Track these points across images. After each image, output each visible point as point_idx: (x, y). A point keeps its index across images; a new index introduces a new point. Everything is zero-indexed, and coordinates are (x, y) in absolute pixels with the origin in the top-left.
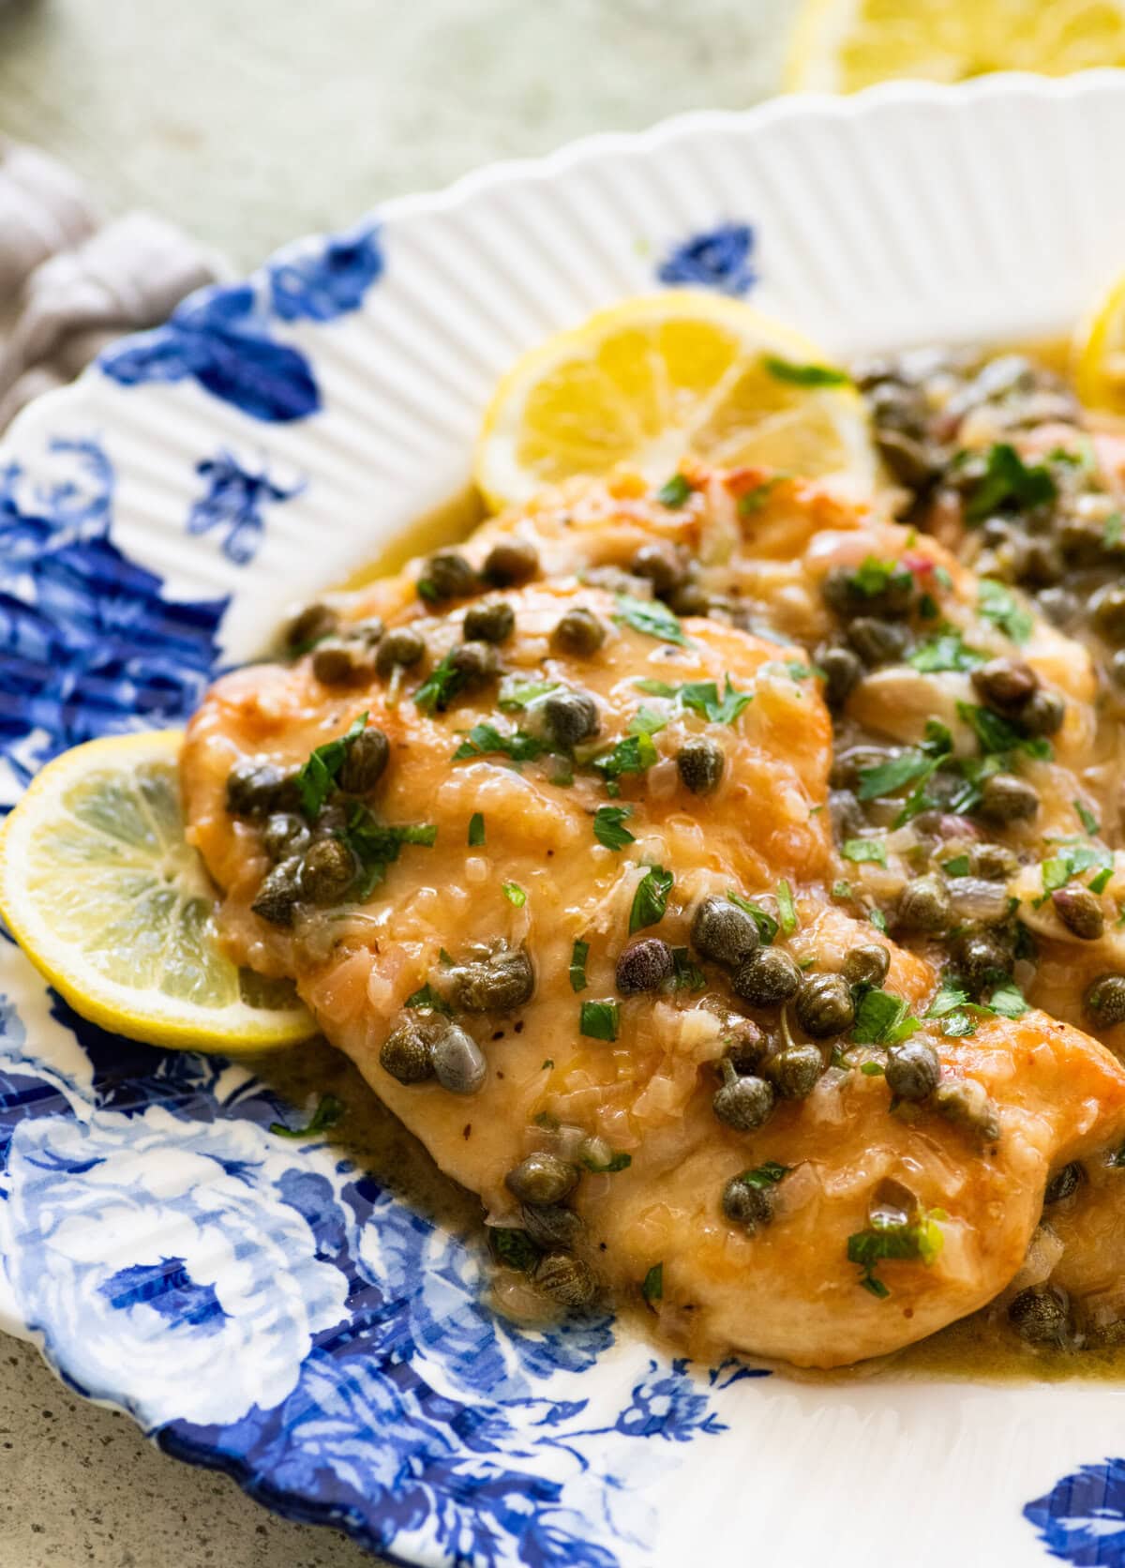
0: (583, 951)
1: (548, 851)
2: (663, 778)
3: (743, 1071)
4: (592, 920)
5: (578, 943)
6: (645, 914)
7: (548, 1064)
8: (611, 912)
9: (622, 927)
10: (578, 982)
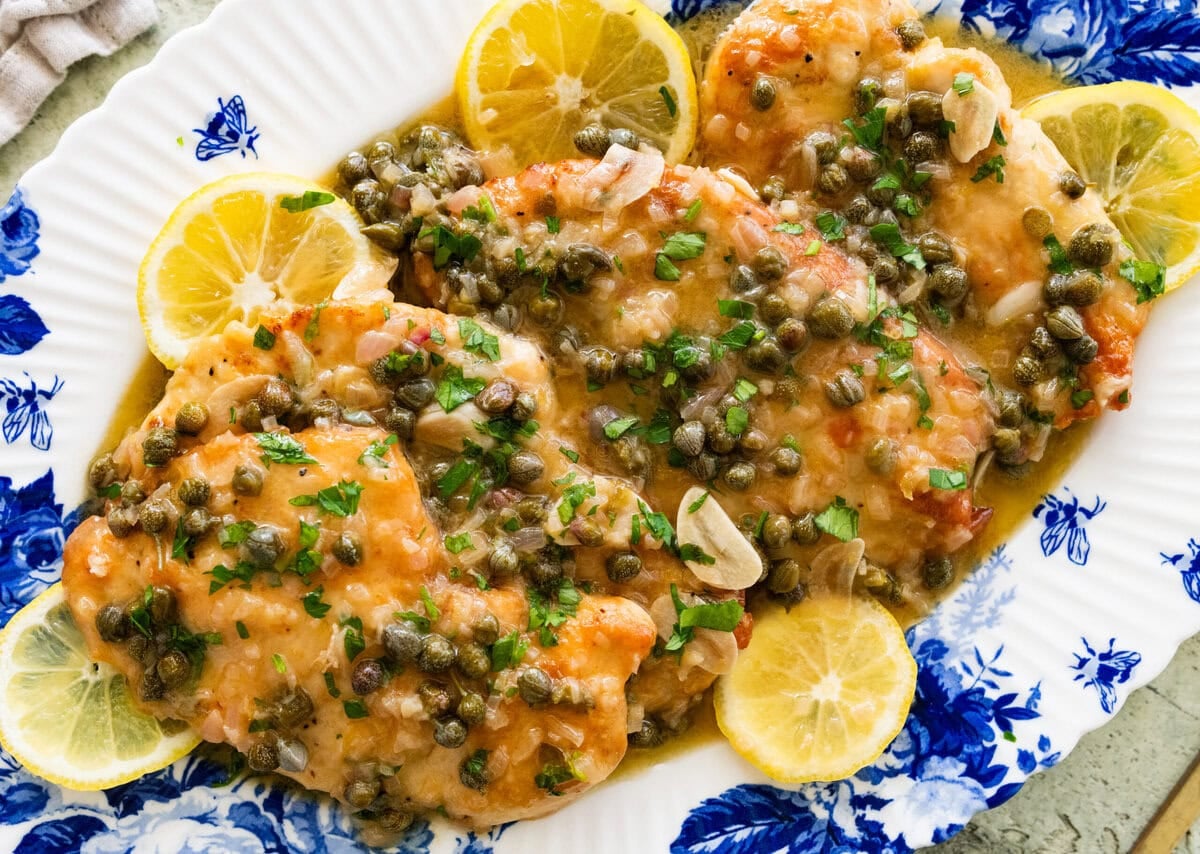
0: (330, 677)
1: (287, 628)
2: (331, 567)
3: (445, 722)
4: (328, 662)
5: (326, 674)
6: (354, 650)
7: (339, 736)
8: (337, 655)
9: (345, 661)
10: (335, 692)
